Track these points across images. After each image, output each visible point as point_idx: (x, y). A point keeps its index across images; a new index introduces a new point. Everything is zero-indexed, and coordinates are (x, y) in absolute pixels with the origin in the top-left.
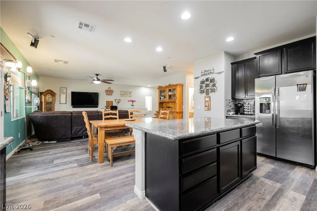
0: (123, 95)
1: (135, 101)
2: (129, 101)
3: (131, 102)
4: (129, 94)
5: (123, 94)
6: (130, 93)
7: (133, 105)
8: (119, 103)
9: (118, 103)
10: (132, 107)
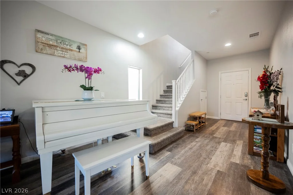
0: (49, 50)
1: (98, 71)
2: (69, 69)
3: (83, 75)
4: (74, 47)
5: (50, 46)
6: (79, 48)
7: (91, 89)
8: (26, 76)
9: (19, 79)
10: (87, 94)
